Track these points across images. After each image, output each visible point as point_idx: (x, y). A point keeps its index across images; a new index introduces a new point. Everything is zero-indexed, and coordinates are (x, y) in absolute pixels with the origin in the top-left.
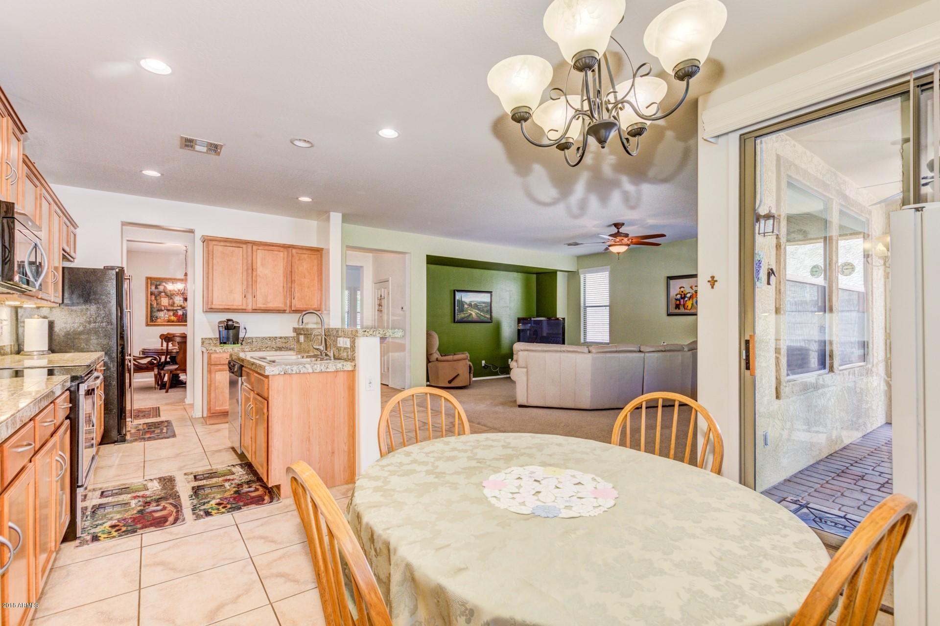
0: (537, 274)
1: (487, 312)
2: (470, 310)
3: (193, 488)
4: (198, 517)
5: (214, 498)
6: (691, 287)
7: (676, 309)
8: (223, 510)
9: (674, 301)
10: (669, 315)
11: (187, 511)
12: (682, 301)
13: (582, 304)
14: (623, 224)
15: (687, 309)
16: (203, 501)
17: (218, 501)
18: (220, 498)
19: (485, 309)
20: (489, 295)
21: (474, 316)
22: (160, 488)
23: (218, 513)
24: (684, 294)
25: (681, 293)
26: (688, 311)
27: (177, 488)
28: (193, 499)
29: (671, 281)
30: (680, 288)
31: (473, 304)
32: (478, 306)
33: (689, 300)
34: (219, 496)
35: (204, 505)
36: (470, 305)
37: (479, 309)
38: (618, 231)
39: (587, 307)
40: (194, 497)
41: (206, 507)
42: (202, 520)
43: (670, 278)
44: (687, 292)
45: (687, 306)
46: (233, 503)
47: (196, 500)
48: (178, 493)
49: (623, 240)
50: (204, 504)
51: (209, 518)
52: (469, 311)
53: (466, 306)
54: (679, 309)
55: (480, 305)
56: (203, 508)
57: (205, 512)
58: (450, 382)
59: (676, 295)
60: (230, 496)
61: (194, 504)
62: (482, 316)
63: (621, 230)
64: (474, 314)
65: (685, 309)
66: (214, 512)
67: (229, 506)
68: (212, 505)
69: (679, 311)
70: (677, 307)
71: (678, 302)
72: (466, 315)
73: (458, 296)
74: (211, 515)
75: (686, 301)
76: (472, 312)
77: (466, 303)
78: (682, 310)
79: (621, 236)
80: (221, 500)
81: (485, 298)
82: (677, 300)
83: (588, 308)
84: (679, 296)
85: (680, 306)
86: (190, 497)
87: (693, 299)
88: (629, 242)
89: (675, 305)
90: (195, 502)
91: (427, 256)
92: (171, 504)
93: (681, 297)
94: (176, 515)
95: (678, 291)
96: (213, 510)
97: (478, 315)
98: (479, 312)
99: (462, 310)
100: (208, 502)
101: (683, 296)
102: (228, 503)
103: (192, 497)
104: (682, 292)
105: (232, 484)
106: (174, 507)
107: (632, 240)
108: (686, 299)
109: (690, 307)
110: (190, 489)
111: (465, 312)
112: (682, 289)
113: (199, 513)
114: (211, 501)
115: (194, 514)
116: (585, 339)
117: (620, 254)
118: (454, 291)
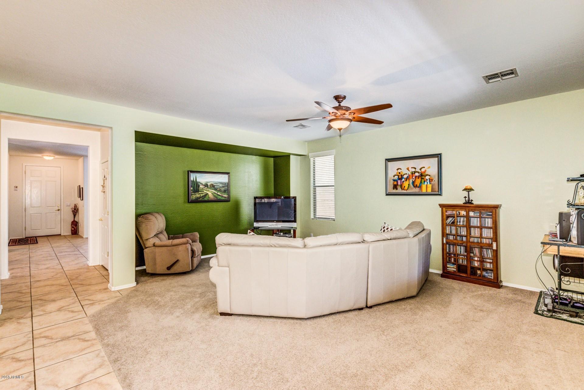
0: (274, 157)
1: (225, 191)
2: (206, 190)
6: (408, 169)
7: (394, 189)
9: (392, 181)
10: (387, 195)
12: (399, 181)
13: (312, 185)
14: (344, 98)
15: (404, 189)
19: (223, 189)
20: (226, 176)
21: (210, 196)
24: (401, 175)
25: (398, 174)
26: (406, 191)
29: (389, 163)
30: (397, 170)
31: (209, 184)
32: (215, 186)
33: (406, 181)
36: (206, 185)
37: (216, 189)
38: (339, 105)
39: (316, 186)
43: (388, 160)
44: (404, 173)
45: (405, 187)
49: (344, 114)
52: (205, 192)
53: (201, 187)
54: (397, 189)
55: (217, 186)
58: (169, 268)
59: (394, 177)
62: (219, 195)
63: (342, 104)
64: (210, 194)
65: (402, 189)
69: (397, 191)
70: (395, 187)
71: (395, 183)
72: (202, 195)
73: (193, 177)
75: (403, 182)
76: (208, 192)
77: (202, 184)
78: (399, 190)
79: (342, 109)
81: (224, 179)
82: (394, 180)
83: (317, 188)
84: (396, 177)
85: (398, 187)
87: (409, 180)
88: (350, 117)
89: (393, 185)
91: (135, 131)
93: (398, 178)
95: (395, 172)
97: (215, 195)
98: (216, 192)
99: (197, 190)
101: (400, 177)
104: (400, 173)
107: (354, 114)
108: (403, 180)
109: (406, 188)
111: (200, 193)
112: (399, 171)
116: (315, 214)
117: (342, 131)
118: (188, 171)
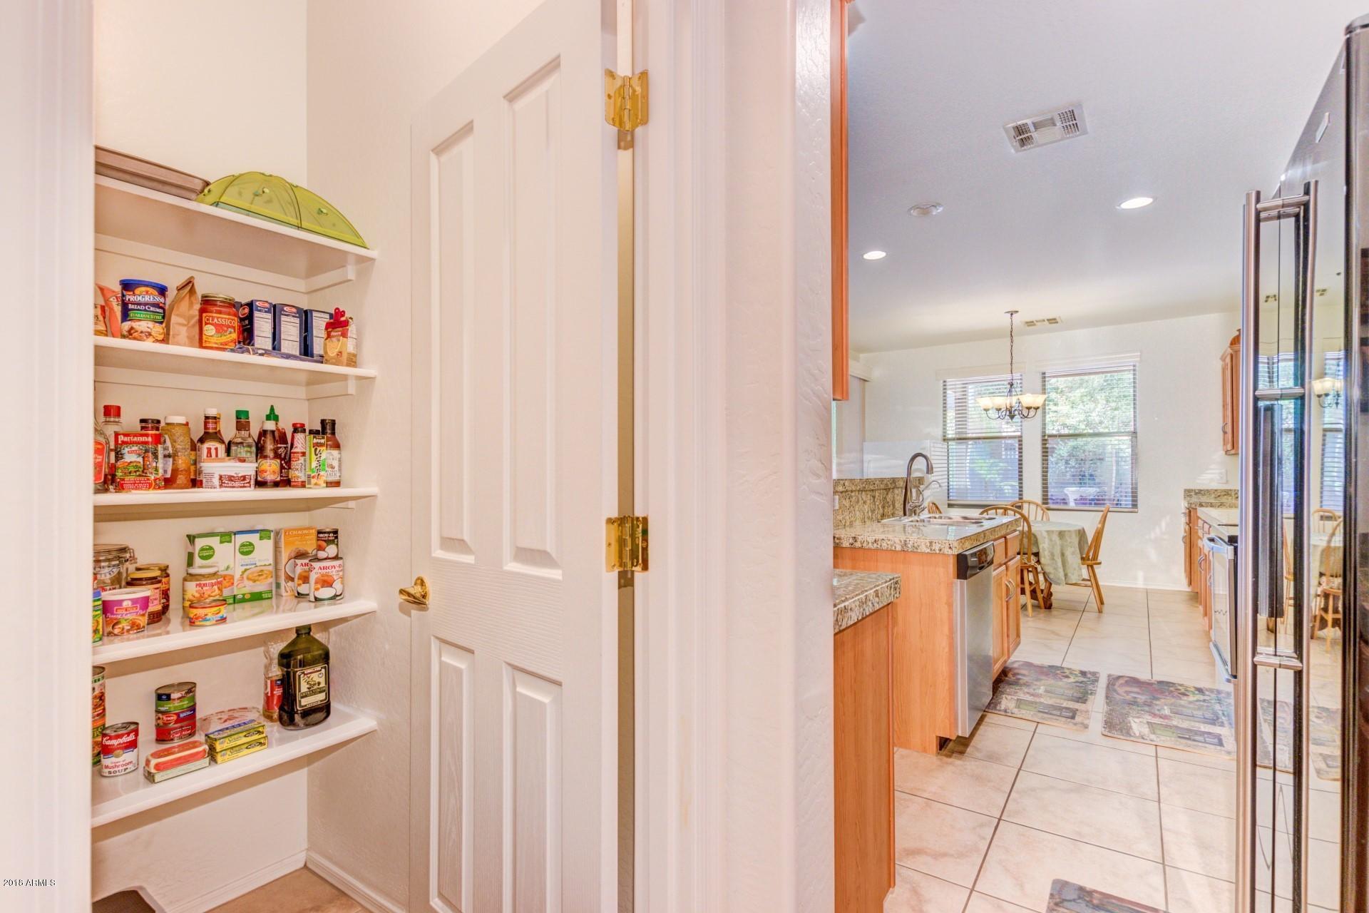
3: (1084, 702)
4: (1094, 674)
5: (1068, 683)
8: (1067, 671)
11: (1103, 683)
16: (1082, 686)
17: (1066, 680)
22: (1130, 719)
23: (1073, 670)
27: (1105, 709)
28: (1091, 690)
34: (1060, 683)
35: (1083, 681)
40: (1090, 692)
41: (1082, 679)
42: (1092, 670)
46: (1052, 672)
48: (1107, 702)
50: (1081, 682)
51: (1084, 669)
56: (1085, 680)
57: (1085, 675)
60: (1049, 679)
61: (1092, 685)
66: (1076, 673)
67: (1058, 672)
68: (1074, 678)
74: (1081, 671)
80: (1061, 680)
86: (1094, 693)
90: (1090, 687)
92: (1118, 694)
94: (1115, 682)
100: (1076, 682)
103: (1092, 693)
105: (1034, 690)
106: (1115, 691)
110: (1089, 703)
113: (1091, 677)
114: (1072, 682)
115: (1097, 677)
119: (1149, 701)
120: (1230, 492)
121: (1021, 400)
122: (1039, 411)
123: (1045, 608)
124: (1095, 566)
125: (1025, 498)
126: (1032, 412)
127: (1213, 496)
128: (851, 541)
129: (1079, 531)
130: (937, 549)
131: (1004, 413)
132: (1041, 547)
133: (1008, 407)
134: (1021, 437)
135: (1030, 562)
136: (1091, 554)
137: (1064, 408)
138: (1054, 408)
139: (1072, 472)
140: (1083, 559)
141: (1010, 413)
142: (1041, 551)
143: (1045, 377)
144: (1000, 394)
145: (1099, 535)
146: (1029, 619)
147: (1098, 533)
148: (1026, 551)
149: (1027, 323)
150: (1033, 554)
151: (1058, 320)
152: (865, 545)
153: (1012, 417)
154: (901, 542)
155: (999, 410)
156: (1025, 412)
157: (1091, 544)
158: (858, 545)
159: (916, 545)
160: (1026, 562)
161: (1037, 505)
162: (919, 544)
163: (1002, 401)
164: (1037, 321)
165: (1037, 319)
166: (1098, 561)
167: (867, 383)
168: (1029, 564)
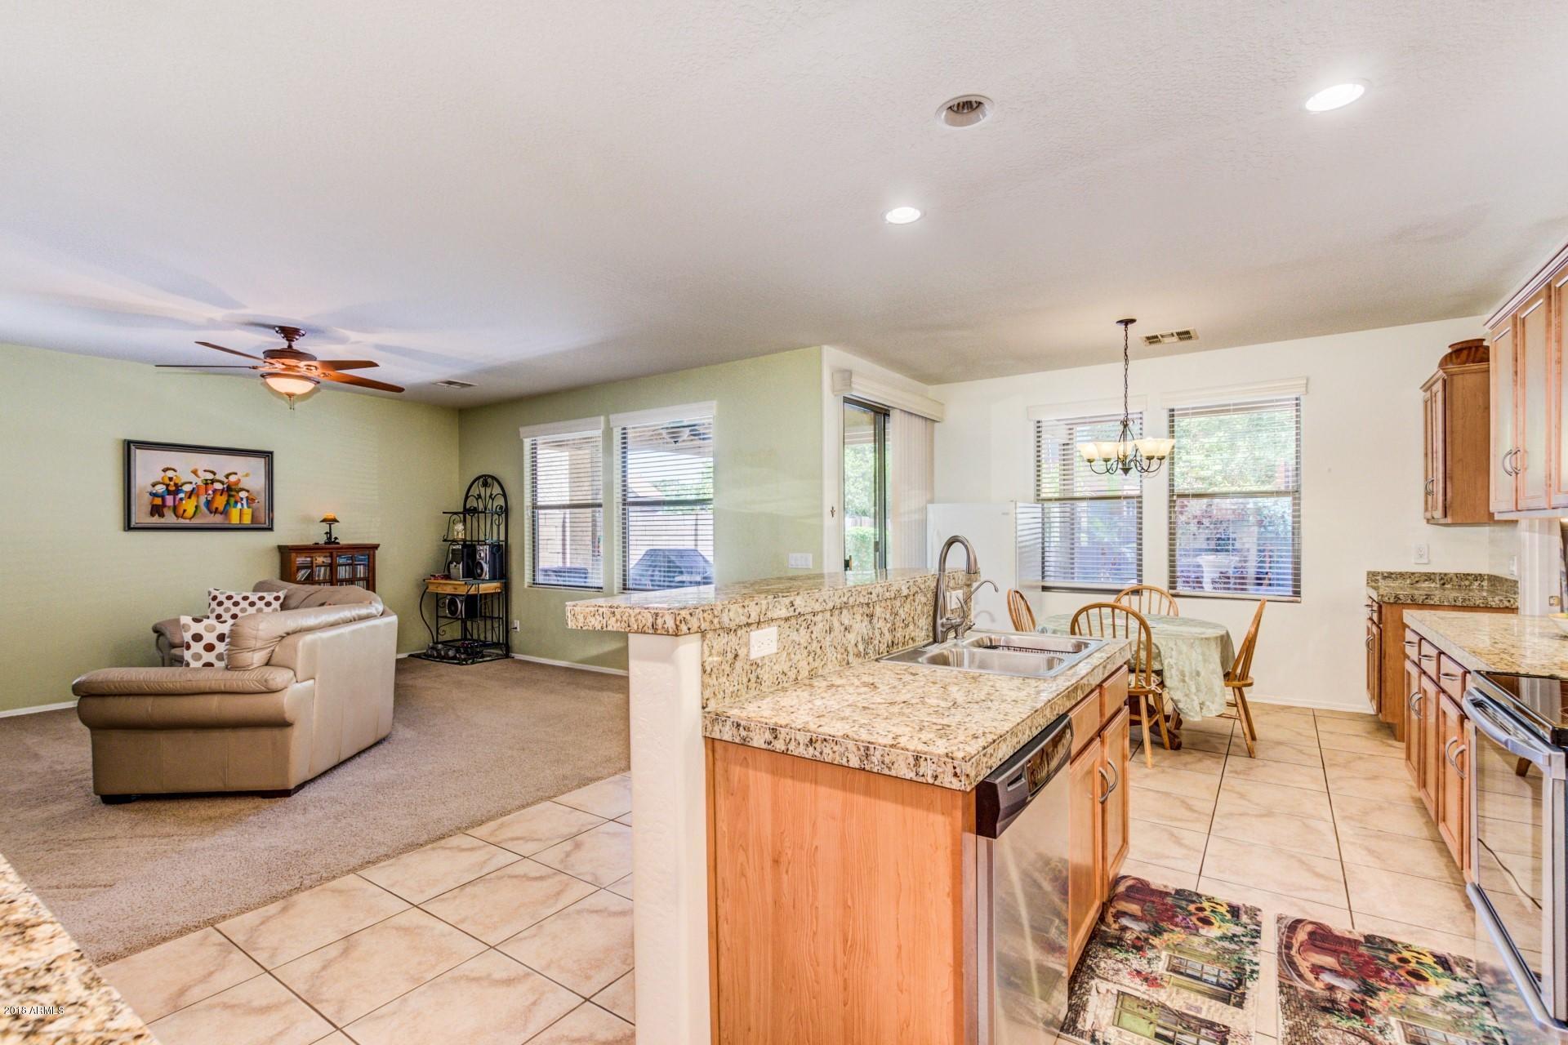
3: (1241, 1000)
4: (1253, 913)
5: (1209, 942)
6: (195, 473)
7: (152, 514)
8: (1206, 905)
9: (147, 498)
10: (130, 529)
11: (1270, 940)
12: (169, 499)
15: (182, 517)
16: (1233, 946)
17: (1204, 931)
18: (1197, 934)
23: (1217, 904)
24: (176, 485)
25: (167, 482)
26: (187, 521)
27: (1282, 1023)
28: (1250, 962)
29: (137, 452)
30: (165, 470)
33: (190, 497)
34: (1196, 940)
35: (1234, 935)
40: (1248, 968)
41: (1233, 929)
42: (1249, 905)
43: (134, 445)
44: (183, 481)
45: (185, 511)
46: (1181, 908)
47: (1246, 957)
48: (1283, 1002)
50: (1232, 938)
51: (1236, 902)
54: (162, 515)
56: (1239, 930)
57: (1238, 917)
59: (154, 485)
60: (1177, 929)
61: (1251, 947)
65: (177, 517)
66: (1223, 910)
67: (1192, 907)
68: (1220, 927)
69: (162, 520)
70: (156, 510)
71: (158, 501)
74: (1230, 906)
75: (181, 499)
78: (169, 520)
80: (1198, 930)
82: (154, 495)
84: (160, 489)
85: (165, 510)
86: (1257, 972)
87: (198, 496)
89: (150, 507)
90: (1248, 954)
92: (1300, 975)
93: (167, 489)
94: (1292, 938)
95: (158, 475)
96: (1222, 914)
100: (1223, 938)
101: (172, 488)
102: (1191, 914)
103: (1253, 971)
104: (171, 479)
105: (1150, 962)
106: (1295, 963)
108: (182, 495)
109: (189, 514)
110: (1248, 1004)
112: (170, 474)
113: (1248, 921)
114: (1217, 938)
115: (1258, 924)
119: (1357, 996)
120: (1432, 577)
121: (1139, 447)
122: (1166, 462)
123: (1172, 749)
124: (1244, 689)
125: (1146, 583)
126: (1155, 463)
127: (1408, 581)
128: (768, 736)
129: (1222, 637)
130: (930, 773)
131: (1114, 467)
132: (1166, 663)
133: (1121, 457)
134: (1140, 497)
135: (1150, 685)
136: (1239, 671)
137: (1197, 458)
138: (1185, 457)
139: (1206, 534)
140: (1227, 675)
141: (1124, 464)
142: (1166, 668)
143: (1173, 416)
144: (1108, 439)
145: (1250, 645)
146: (1147, 771)
147: (1250, 642)
148: (1143, 667)
149: (1148, 338)
150: (1153, 672)
151: (1192, 334)
152: (792, 747)
153: (1126, 471)
154: (859, 749)
155: (1107, 460)
156: (1145, 464)
157: (1239, 657)
158: (779, 745)
159: (887, 760)
160: (1144, 684)
161: (1162, 593)
162: (892, 757)
163: (1112, 448)
164: (1162, 336)
165: (1163, 333)
166: (1249, 681)
167: (936, 424)
168: (1148, 688)
